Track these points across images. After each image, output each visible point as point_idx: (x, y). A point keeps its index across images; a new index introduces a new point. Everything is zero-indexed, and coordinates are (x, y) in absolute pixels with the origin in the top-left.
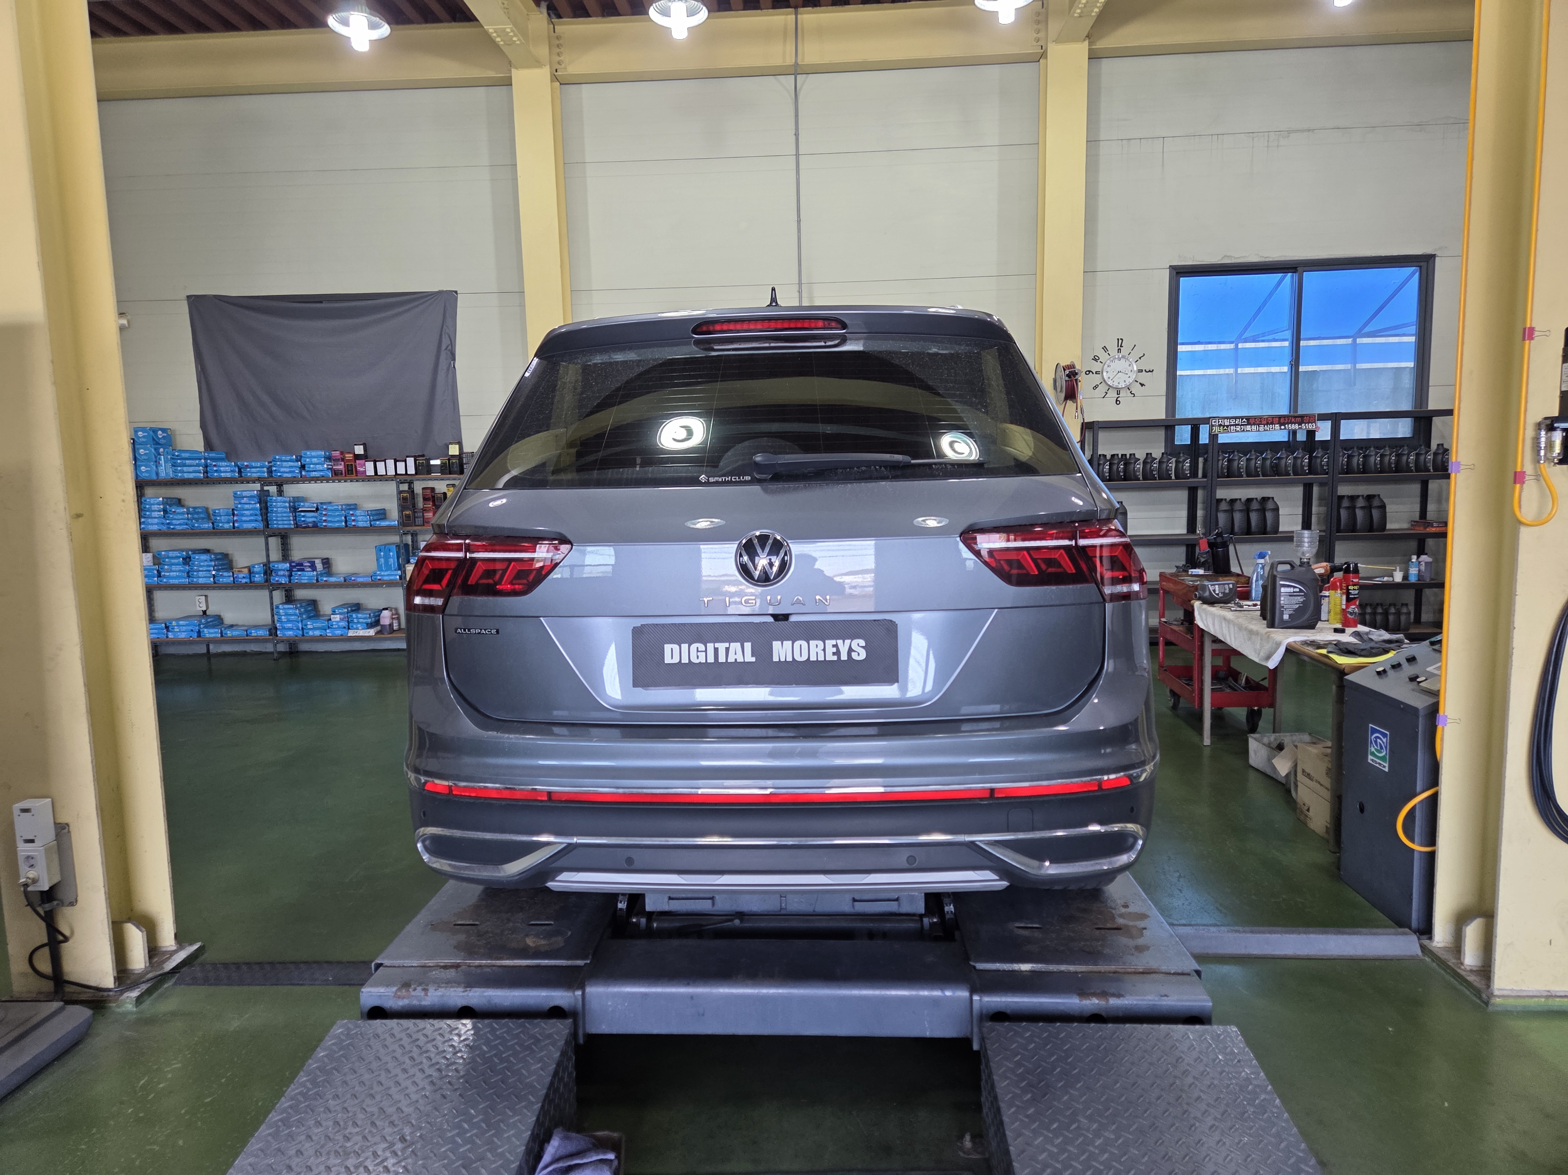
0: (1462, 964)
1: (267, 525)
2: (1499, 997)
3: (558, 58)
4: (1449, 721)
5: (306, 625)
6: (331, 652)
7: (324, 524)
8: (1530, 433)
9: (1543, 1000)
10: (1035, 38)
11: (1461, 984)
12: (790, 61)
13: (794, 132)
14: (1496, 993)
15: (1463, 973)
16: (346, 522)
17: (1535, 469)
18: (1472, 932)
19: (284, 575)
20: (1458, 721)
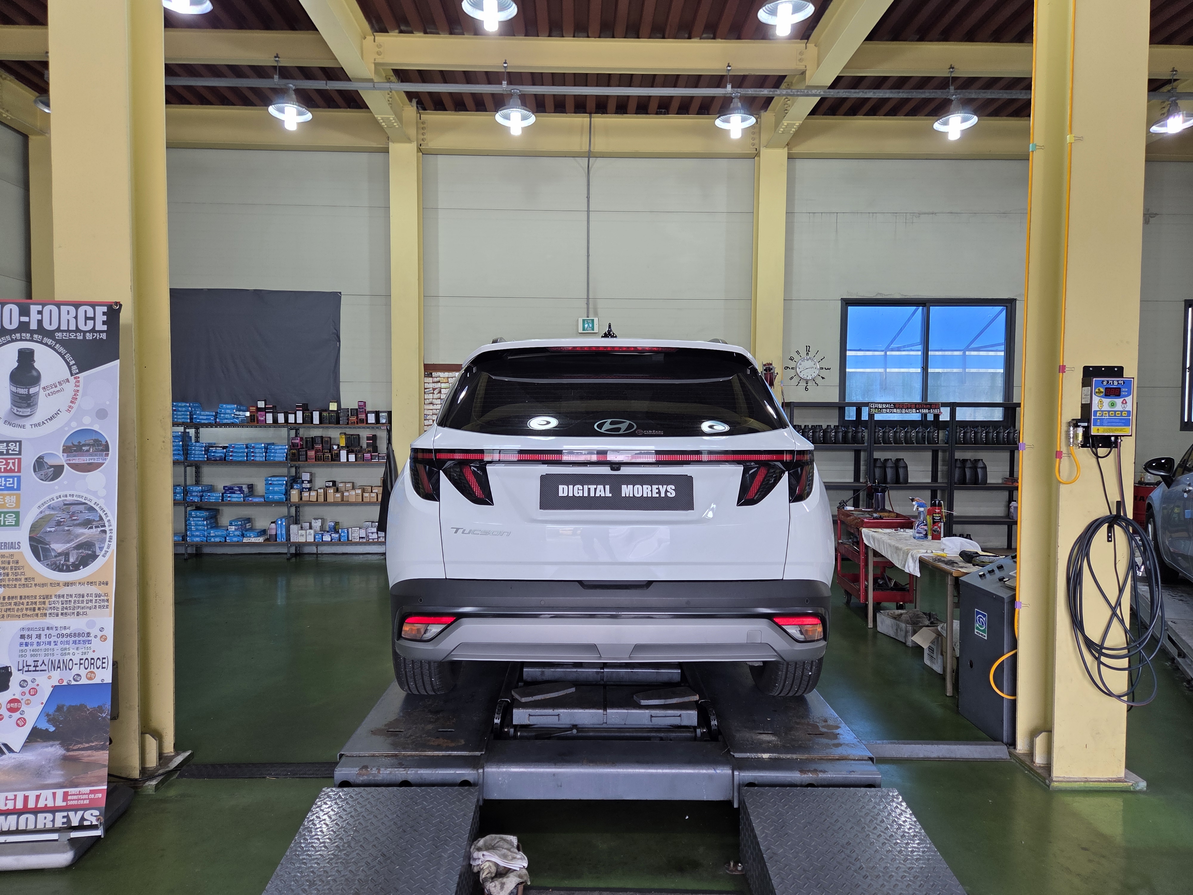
0: (1034, 763)
1: (186, 459)
2: (1056, 781)
3: (422, 137)
4: (1022, 605)
5: (210, 533)
6: (227, 554)
7: (231, 458)
8: (1064, 428)
9: (1082, 783)
10: (752, 143)
11: (1033, 775)
12: (585, 148)
13: (586, 196)
14: (1054, 779)
15: (1035, 768)
16: (247, 456)
17: (1068, 449)
18: (1040, 741)
19: (197, 496)
20: (1028, 605)
